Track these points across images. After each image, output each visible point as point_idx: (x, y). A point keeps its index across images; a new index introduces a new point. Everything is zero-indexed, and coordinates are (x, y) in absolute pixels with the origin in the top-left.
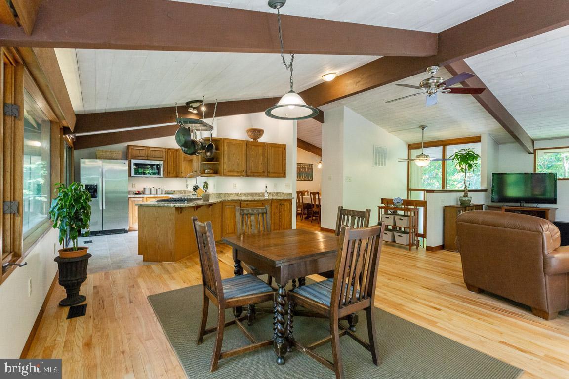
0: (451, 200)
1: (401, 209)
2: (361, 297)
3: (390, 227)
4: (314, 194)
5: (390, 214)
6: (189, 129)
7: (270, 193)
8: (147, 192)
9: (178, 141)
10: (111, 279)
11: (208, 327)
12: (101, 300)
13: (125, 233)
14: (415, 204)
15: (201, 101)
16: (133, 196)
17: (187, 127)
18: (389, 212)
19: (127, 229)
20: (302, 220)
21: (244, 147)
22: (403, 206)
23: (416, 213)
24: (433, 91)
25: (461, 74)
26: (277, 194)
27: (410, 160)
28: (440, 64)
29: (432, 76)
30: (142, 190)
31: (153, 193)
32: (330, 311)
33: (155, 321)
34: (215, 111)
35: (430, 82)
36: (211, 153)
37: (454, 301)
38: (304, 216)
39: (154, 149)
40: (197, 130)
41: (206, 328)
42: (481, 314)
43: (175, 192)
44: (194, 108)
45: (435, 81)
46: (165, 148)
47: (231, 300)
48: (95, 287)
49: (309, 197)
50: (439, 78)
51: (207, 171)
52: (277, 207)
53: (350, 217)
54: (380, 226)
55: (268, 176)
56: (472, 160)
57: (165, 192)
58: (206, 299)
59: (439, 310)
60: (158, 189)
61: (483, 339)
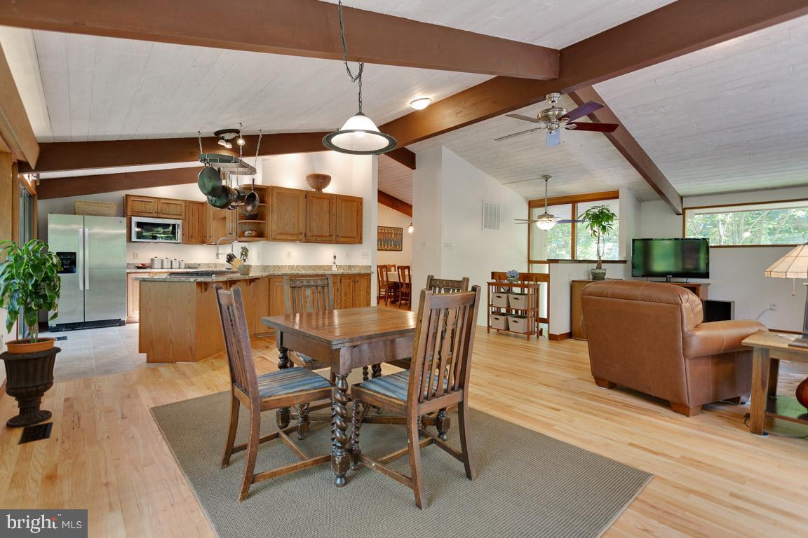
0: (581, 273)
1: (517, 286)
2: (450, 389)
3: (503, 311)
4: (403, 268)
5: (503, 293)
6: (219, 171)
7: (340, 266)
8: (157, 264)
9: (202, 187)
10: (93, 387)
11: (237, 443)
12: (76, 416)
13: (120, 325)
14: (534, 279)
15: (237, 131)
16: (135, 270)
17: (216, 169)
18: (502, 290)
19: (125, 319)
20: (386, 305)
21: (302, 199)
22: (520, 282)
23: (537, 291)
24: (555, 126)
25: (587, 104)
26: (350, 267)
27: (530, 222)
28: (563, 91)
29: (553, 107)
30: (149, 262)
31: (165, 266)
32: (406, 407)
33: (160, 440)
34: (258, 146)
35: (550, 113)
36: (253, 207)
37: (579, 399)
38: (389, 300)
39: (167, 202)
40: (232, 172)
41: (235, 445)
42: (609, 413)
43: (199, 265)
44: (227, 141)
45: (557, 112)
46: (186, 201)
47: (270, 399)
48: (66, 400)
49: (397, 272)
50: (561, 109)
51: (247, 232)
52: (349, 285)
53: (443, 289)
54: (474, 292)
55: (338, 242)
56: (607, 221)
57: (186, 264)
58: (236, 403)
59: (558, 410)
60: (174, 261)
61: (609, 441)
